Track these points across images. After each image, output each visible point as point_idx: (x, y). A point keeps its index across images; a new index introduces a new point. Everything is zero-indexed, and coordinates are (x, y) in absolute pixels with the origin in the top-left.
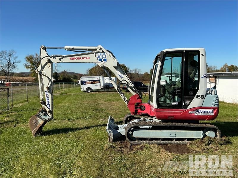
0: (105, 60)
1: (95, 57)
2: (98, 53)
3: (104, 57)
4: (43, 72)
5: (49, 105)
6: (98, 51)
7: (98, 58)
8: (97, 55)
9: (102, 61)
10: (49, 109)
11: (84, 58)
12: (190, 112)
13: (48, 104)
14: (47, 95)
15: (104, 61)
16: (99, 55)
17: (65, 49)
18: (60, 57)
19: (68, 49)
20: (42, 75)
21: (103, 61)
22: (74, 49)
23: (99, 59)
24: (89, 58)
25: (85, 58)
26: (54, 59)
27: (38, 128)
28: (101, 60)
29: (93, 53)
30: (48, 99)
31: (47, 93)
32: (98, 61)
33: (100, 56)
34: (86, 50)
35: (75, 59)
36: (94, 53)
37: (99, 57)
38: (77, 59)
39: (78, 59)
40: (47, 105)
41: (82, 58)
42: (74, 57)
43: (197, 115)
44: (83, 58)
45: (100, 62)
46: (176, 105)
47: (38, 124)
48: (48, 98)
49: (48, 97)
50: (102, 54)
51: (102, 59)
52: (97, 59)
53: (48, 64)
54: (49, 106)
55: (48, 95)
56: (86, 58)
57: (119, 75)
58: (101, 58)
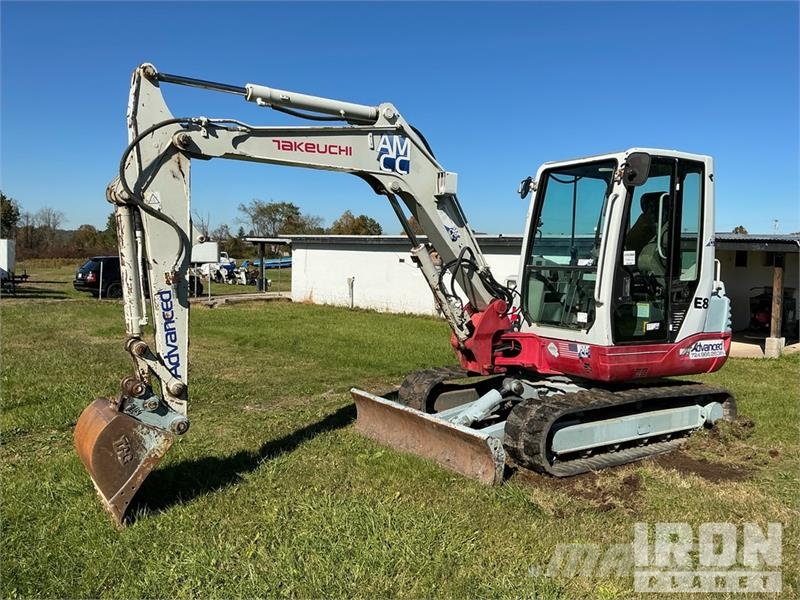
0: (405, 166)
1: (373, 149)
2: (381, 132)
3: (402, 152)
4: (148, 195)
5: (174, 360)
6: (381, 124)
7: (381, 155)
8: (380, 142)
9: (394, 170)
10: (176, 376)
11: (333, 150)
12: (682, 351)
13: (169, 356)
14: (168, 309)
15: (401, 169)
16: (385, 143)
17: (253, 98)
18: (237, 134)
19: (264, 99)
20: (144, 214)
21: (397, 167)
22: (287, 102)
23: (385, 159)
24: (348, 151)
25: (336, 150)
26: (207, 137)
27: (141, 479)
28: (389, 163)
29: (366, 133)
30: (170, 332)
31: (166, 301)
32: (382, 167)
33: (388, 146)
34: (334, 114)
35: (297, 147)
36: (371, 134)
37: (384, 151)
38: (303, 147)
39: (310, 148)
40: (166, 361)
41: (322, 149)
42: (292, 139)
43: (694, 358)
44: (328, 149)
45: (389, 171)
46: (654, 330)
47: (144, 457)
48: (171, 326)
49: (169, 321)
50: (396, 138)
51: (394, 161)
52: (379, 160)
53: (175, 157)
54: (177, 364)
55: (170, 313)
56: (340, 150)
57: (448, 229)
58: (392, 155)
